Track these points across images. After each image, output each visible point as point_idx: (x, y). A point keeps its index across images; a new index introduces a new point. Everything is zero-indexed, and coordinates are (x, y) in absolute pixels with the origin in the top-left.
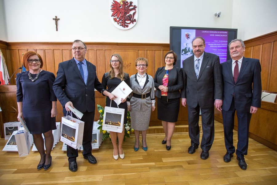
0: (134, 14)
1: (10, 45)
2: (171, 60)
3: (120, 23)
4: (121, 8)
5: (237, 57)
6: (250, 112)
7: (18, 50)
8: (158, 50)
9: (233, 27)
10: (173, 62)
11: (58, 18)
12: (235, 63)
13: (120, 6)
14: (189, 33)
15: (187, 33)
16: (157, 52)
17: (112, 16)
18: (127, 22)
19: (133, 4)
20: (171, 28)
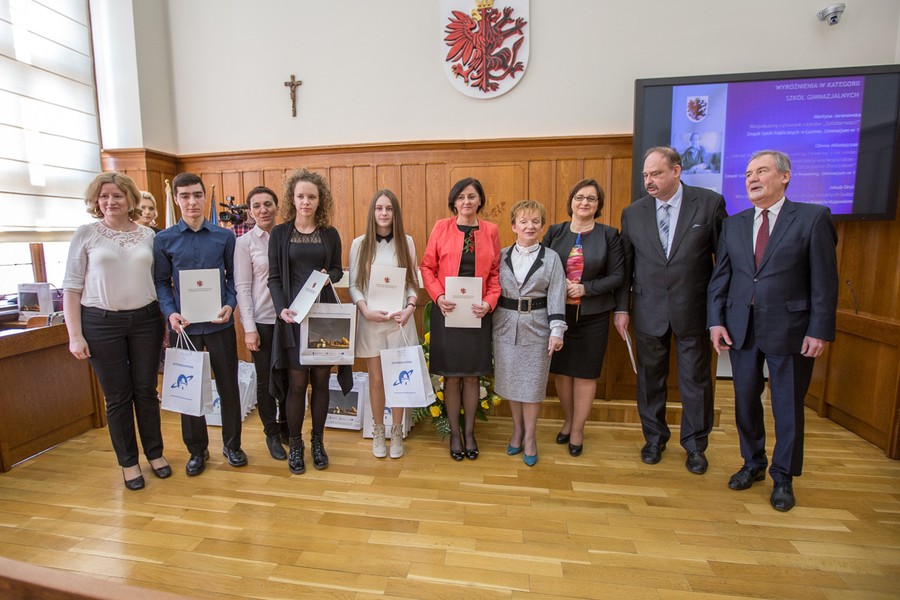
0: (517, 45)
2: (592, 204)
3: (472, 79)
4: (477, 33)
5: (759, 199)
6: (802, 352)
8: (595, 159)
10: (595, 210)
12: (762, 217)
15: (694, 99)
16: (591, 165)
17: (447, 60)
18: (493, 73)
19: (514, 16)
20: (639, 83)
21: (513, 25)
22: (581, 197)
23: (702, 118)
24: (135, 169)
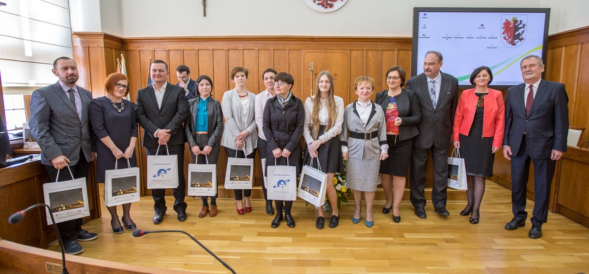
1: (126, 43)
5: (531, 79)
6: (551, 158)
8: (388, 50)
12: (529, 89)
16: (386, 54)
20: (415, 8)
24: (95, 46)
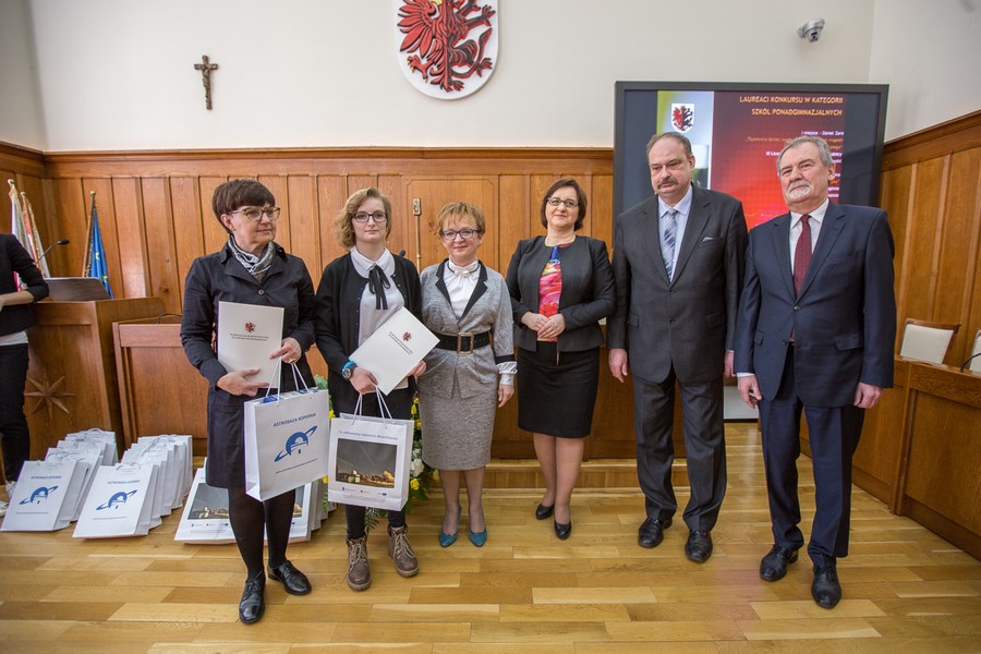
0: (485, 37)
1: (54, 163)
2: (570, 210)
3: (432, 75)
4: (437, 19)
5: (803, 200)
6: (856, 404)
7: (82, 179)
9: (873, 79)
10: (575, 219)
11: (211, 62)
12: (800, 226)
13: (432, 11)
14: (687, 106)
15: (679, 106)
17: (402, 50)
20: (619, 85)
21: (479, 14)
22: (558, 201)
23: (688, 129)
